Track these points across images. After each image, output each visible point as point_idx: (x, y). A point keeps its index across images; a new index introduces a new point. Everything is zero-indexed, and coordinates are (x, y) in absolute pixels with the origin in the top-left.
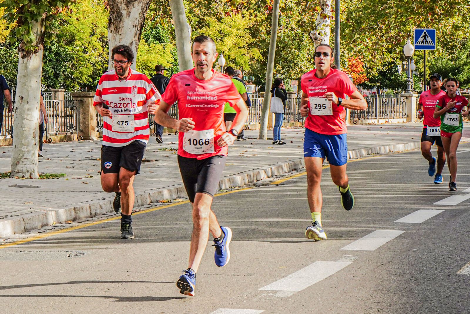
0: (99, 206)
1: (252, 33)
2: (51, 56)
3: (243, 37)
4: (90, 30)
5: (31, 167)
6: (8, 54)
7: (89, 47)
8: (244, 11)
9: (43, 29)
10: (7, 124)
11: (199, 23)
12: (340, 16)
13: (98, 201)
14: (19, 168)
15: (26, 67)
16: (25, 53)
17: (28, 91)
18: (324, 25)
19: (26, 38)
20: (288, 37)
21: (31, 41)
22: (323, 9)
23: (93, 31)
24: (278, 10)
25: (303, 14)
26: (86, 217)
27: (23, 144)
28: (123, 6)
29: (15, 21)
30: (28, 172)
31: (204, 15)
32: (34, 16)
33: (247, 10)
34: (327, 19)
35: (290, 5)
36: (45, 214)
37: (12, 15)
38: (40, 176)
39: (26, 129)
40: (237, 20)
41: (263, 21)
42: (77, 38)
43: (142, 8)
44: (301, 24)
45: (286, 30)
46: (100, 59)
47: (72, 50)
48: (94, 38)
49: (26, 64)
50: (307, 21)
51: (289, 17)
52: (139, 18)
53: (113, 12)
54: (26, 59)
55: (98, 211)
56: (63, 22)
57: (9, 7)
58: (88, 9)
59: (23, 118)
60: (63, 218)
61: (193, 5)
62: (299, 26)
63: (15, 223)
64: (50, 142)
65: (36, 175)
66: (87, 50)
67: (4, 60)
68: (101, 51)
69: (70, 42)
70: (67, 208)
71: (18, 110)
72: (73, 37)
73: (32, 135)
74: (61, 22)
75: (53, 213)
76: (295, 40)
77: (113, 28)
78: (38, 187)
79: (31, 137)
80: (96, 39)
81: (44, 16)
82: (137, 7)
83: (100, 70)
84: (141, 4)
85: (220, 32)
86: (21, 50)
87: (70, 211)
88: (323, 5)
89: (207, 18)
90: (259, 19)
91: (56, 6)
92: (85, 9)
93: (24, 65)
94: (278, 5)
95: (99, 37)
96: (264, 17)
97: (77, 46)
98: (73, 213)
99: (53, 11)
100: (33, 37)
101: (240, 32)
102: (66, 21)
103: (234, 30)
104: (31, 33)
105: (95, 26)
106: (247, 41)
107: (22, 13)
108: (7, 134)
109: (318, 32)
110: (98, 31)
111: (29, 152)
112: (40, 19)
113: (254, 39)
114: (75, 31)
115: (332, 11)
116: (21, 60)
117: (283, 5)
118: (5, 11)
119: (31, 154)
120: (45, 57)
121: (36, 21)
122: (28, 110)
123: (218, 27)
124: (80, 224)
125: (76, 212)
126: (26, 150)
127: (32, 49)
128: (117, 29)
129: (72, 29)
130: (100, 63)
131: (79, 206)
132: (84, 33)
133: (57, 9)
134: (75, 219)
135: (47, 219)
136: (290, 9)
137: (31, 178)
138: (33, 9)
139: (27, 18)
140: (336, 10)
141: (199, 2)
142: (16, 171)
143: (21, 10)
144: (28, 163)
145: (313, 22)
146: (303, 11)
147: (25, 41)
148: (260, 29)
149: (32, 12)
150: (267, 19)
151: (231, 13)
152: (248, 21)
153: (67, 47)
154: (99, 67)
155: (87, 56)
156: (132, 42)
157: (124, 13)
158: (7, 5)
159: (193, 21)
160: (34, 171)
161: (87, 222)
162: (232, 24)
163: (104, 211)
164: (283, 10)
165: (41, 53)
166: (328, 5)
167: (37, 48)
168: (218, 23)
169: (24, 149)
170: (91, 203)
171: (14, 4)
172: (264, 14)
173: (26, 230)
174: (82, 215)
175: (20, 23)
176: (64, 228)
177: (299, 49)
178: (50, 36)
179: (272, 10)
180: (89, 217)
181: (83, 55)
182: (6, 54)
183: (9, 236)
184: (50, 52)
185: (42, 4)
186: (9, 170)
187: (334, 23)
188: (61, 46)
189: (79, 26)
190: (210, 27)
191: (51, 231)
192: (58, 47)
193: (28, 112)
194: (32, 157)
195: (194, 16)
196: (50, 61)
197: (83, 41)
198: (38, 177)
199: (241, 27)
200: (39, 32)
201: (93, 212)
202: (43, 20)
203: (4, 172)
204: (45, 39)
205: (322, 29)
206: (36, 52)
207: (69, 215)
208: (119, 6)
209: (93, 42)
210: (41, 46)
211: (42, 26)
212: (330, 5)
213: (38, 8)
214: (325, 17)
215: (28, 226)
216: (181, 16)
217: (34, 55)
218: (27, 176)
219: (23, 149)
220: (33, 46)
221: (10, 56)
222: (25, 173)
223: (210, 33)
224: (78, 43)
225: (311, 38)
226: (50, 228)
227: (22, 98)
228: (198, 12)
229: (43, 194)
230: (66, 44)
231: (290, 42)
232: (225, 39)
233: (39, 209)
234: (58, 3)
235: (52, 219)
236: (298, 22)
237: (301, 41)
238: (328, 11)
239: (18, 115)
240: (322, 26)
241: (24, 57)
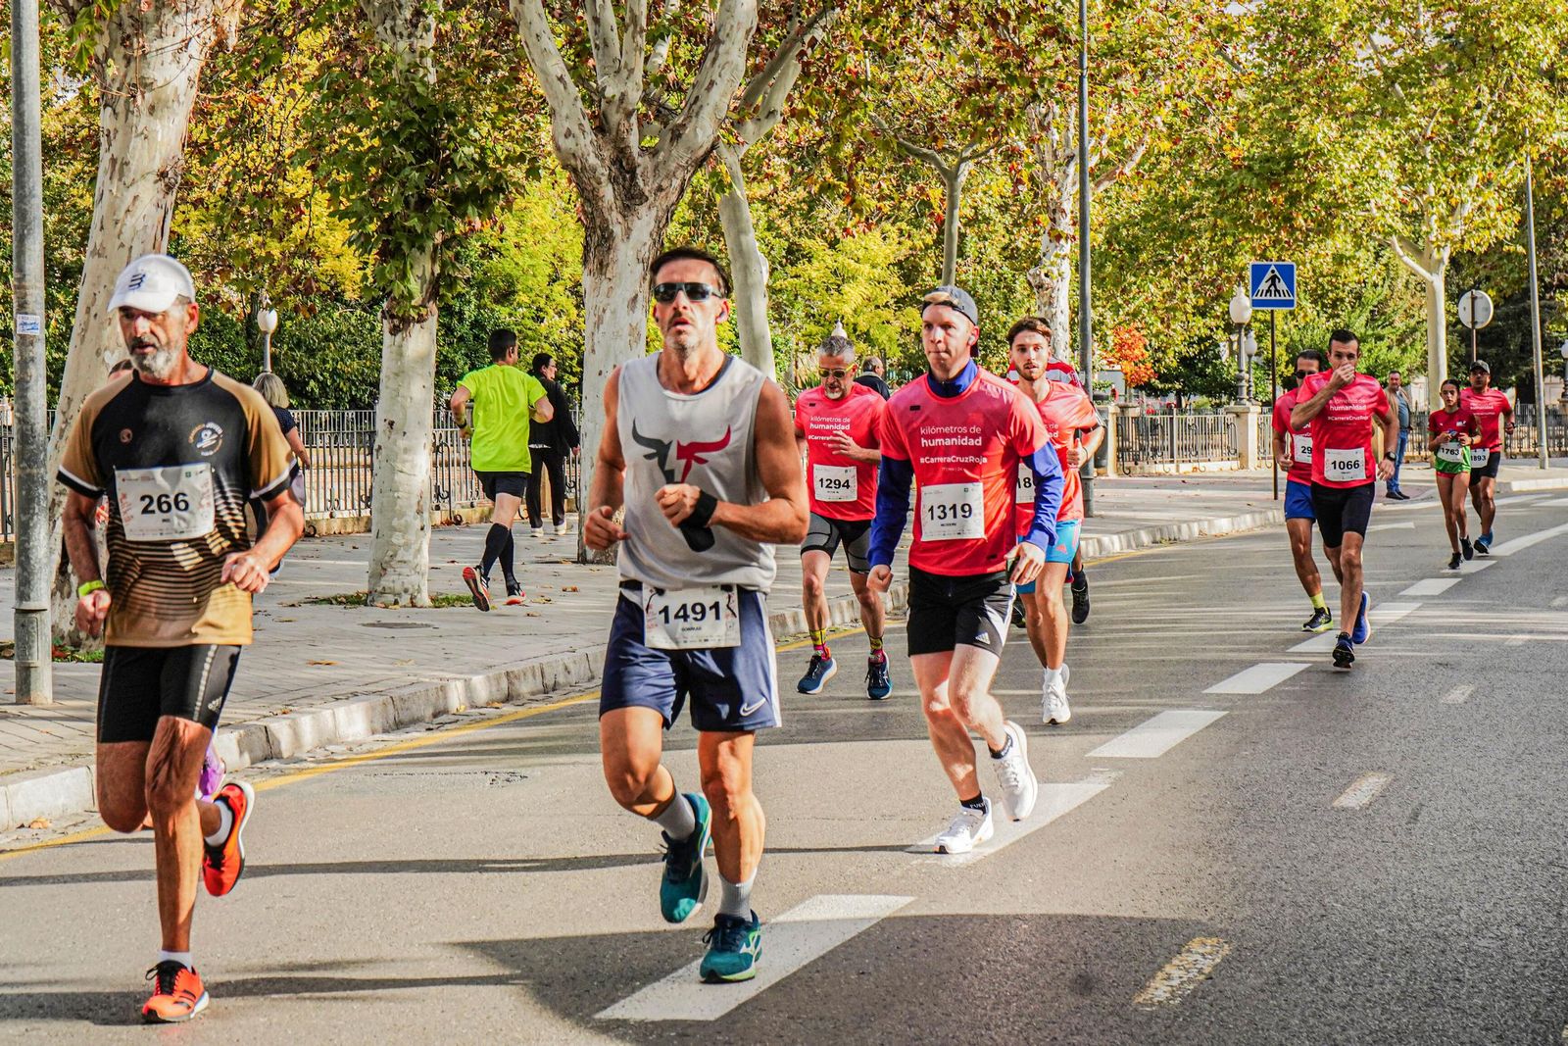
0: (561, 668)
1: (904, 275)
2: (463, 329)
3: (885, 282)
4: (549, 270)
5: (411, 580)
6: (368, 325)
7: (547, 309)
8: (887, 225)
9: (437, 270)
10: (362, 484)
11: (790, 251)
12: (1090, 235)
13: (561, 656)
14: (385, 582)
15: (400, 355)
16: (396, 322)
17: (403, 407)
18: (1057, 256)
19: (398, 289)
20: (983, 282)
21: (411, 296)
22: (1054, 220)
23: (556, 271)
24: (957, 224)
25: (1015, 231)
26: (533, 694)
27: (394, 529)
28: (615, 217)
29: (375, 251)
30: (406, 591)
31: (800, 234)
32: (416, 240)
33: (893, 224)
34: (1063, 241)
35: (986, 210)
36: (443, 688)
37: (368, 236)
38: (432, 600)
39: (400, 494)
40: (871, 245)
41: (927, 247)
42: (519, 287)
43: (658, 220)
44: (1010, 254)
45: (978, 267)
46: (571, 334)
47: (511, 315)
48: (558, 288)
49: (401, 346)
50: (1023, 247)
51: (985, 239)
52: (650, 242)
53: (594, 228)
54: (399, 337)
55: (561, 679)
56: (488, 252)
57: (360, 219)
58: (542, 222)
59: (393, 471)
60: (482, 694)
61: (775, 212)
62: (1006, 258)
63: (373, 709)
64: (458, 523)
65: (424, 599)
66: (541, 314)
67: (359, 339)
68: (574, 317)
69: (505, 296)
70: (492, 673)
71: (383, 451)
72: (511, 284)
73: (415, 508)
74: (484, 253)
75: (460, 685)
76: (998, 288)
77: (593, 265)
78: (427, 626)
79: (412, 513)
80: (561, 289)
81: (438, 238)
82: (645, 218)
83: (572, 359)
84: (654, 212)
85: (835, 273)
86: (389, 315)
87: (498, 679)
88: (1054, 211)
89: (805, 242)
90: (919, 244)
91: (463, 215)
92: (536, 222)
93: (394, 348)
94: (957, 213)
95: (570, 284)
96: (929, 239)
97: (520, 305)
98: (504, 684)
99: (460, 227)
100: (414, 285)
101: (877, 272)
102: (494, 250)
103: (866, 268)
104: (410, 276)
105: (561, 260)
106: (895, 291)
107: (390, 232)
108: (363, 505)
109: (1043, 272)
110: (566, 272)
111: (407, 546)
112: (429, 245)
113: (910, 288)
114: (516, 273)
115: (1074, 224)
116: (387, 338)
117: (970, 213)
118: (351, 227)
119: (412, 551)
120: (447, 330)
121: (422, 249)
122: (406, 451)
123: (829, 261)
124: (519, 709)
125: (510, 683)
126: (402, 541)
127: (413, 313)
128: (602, 267)
129: (507, 266)
130: (572, 344)
131: (515, 668)
132: (534, 276)
133: (470, 223)
134: (508, 698)
135: (445, 698)
136: (987, 220)
137: (414, 605)
138: (414, 222)
139: (401, 244)
140: (1082, 222)
141: (789, 206)
142: (379, 589)
143: (387, 227)
144: (405, 571)
145: (1036, 249)
146: (1015, 224)
147: (396, 294)
148: (923, 264)
149: (411, 231)
150: (938, 242)
151: (854, 231)
152: (895, 247)
153: (497, 308)
154: (570, 353)
155: (543, 328)
156: (636, 297)
157: (617, 230)
158: (354, 214)
159: (776, 248)
160: (419, 591)
161: (534, 705)
162: (861, 254)
163: (573, 679)
164: (970, 222)
165: (433, 322)
166: (1063, 211)
167: (423, 311)
168: (830, 252)
169: (397, 539)
170: (544, 660)
171: (372, 213)
172: (929, 231)
173: (399, 725)
174: (525, 688)
175: (385, 254)
176: (482, 719)
177: (1008, 309)
178: (452, 283)
179: (943, 222)
180: (539, 692)
181: (535, 325)
182: (363, 325)
183: (359, 738)
184: (461, 320)
185: (433, 213)
186: (363, 587)
187: (1077, 250)
188: (485, 306)
189: (524, 261)
190: (814, 261)
191: (454, 726)
192: (479, 307)
193: (406, 457)
194: (415, 557)
195: (779, 236)
196: (461, 339)
197: (532, 295)
198: (428, 602)
199: (879, 260)
200: (428, 275)
201: (550, 682)
202: (435, 247)
203: (352, 592)
204: (442, 291)
205: (1052, 264)
206: (421, 319)
207: (494, 689)
208: (606, 215)
209: (555, 295)
210: (433, 306)
211: (434, 261)
212: (1068, 211)
213: (424, 221)
214: (1059, 237)
215: (404, 716)
216: (743, 238)
217: (418, 326)
218: (405, 600)
219: (394, 540)
220: (414, 307)
221: (373, 329)
222: (399, 594)
223: (814, 274)
224: (522, 298)
225: (1030, 284)
226: (454, 718)
227: (391, 424)
228: (786, 228)
229: (437, 642)
230: (497, 301)
231: (988, 294)
232: (845, 288)
233: (429, 677)
234: (470, 210)
235: (456, 700)
236: (1004, 249)
237: (1012, 291)
238: (1066, 225)
239: (384, 463)
240: (1053, 258)
241: (394, 331)
